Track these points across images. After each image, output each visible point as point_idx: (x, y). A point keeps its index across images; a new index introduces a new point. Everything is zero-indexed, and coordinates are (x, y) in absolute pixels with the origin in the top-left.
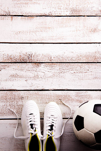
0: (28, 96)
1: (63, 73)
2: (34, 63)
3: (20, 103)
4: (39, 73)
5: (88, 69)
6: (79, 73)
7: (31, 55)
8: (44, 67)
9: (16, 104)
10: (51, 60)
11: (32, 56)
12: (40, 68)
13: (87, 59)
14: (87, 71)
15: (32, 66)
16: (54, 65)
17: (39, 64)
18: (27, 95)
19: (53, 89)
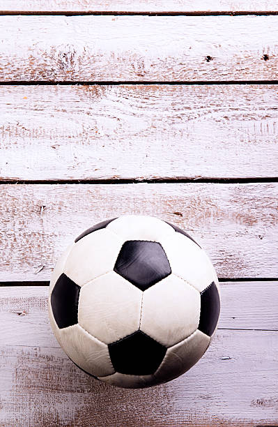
0: (61, 203)
1: (186, 119)
2: (82, 83)
3: (34, 226)
4: (99, 119)
5: (272, 106)
6: (241, 118)
7: (69, 56)
8: (118, 99)
9: (20, 230)
10: (143, 73)
11: (75, 59)
12: (104, 101)
13: (270, 69)
14: (272, 112)
15: (73, 95)
16: (154, 90)
17: (99, 88)
18: (59, 199)
19: (150, 178)
